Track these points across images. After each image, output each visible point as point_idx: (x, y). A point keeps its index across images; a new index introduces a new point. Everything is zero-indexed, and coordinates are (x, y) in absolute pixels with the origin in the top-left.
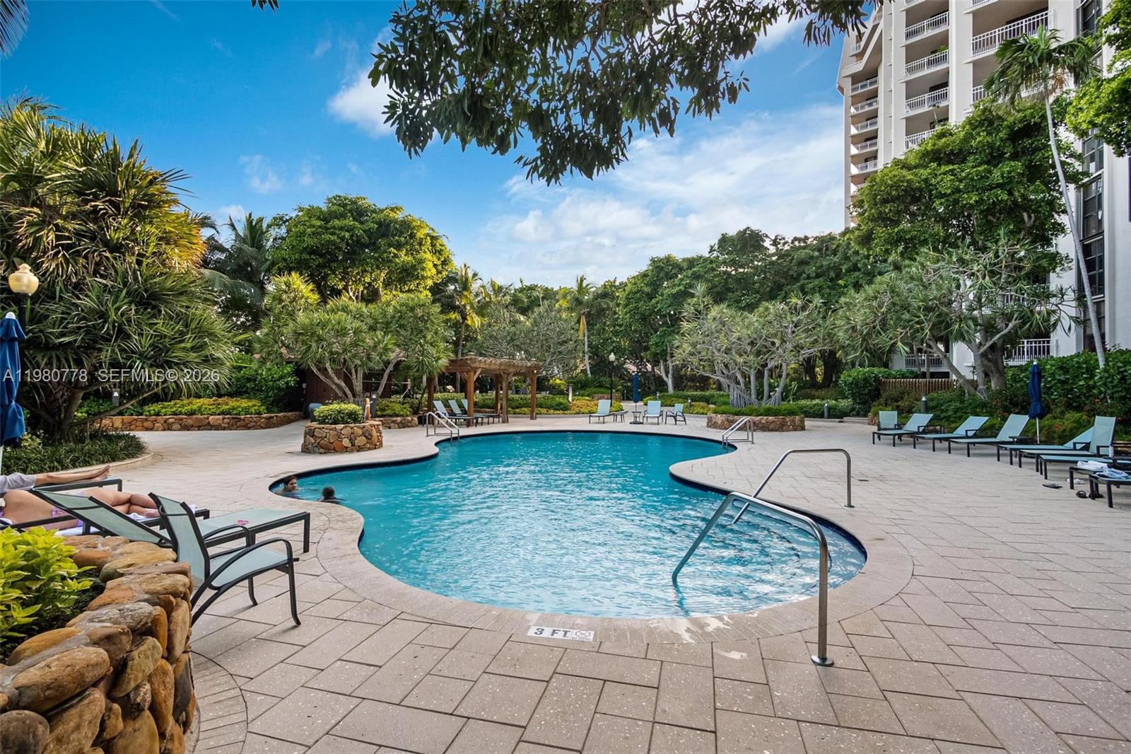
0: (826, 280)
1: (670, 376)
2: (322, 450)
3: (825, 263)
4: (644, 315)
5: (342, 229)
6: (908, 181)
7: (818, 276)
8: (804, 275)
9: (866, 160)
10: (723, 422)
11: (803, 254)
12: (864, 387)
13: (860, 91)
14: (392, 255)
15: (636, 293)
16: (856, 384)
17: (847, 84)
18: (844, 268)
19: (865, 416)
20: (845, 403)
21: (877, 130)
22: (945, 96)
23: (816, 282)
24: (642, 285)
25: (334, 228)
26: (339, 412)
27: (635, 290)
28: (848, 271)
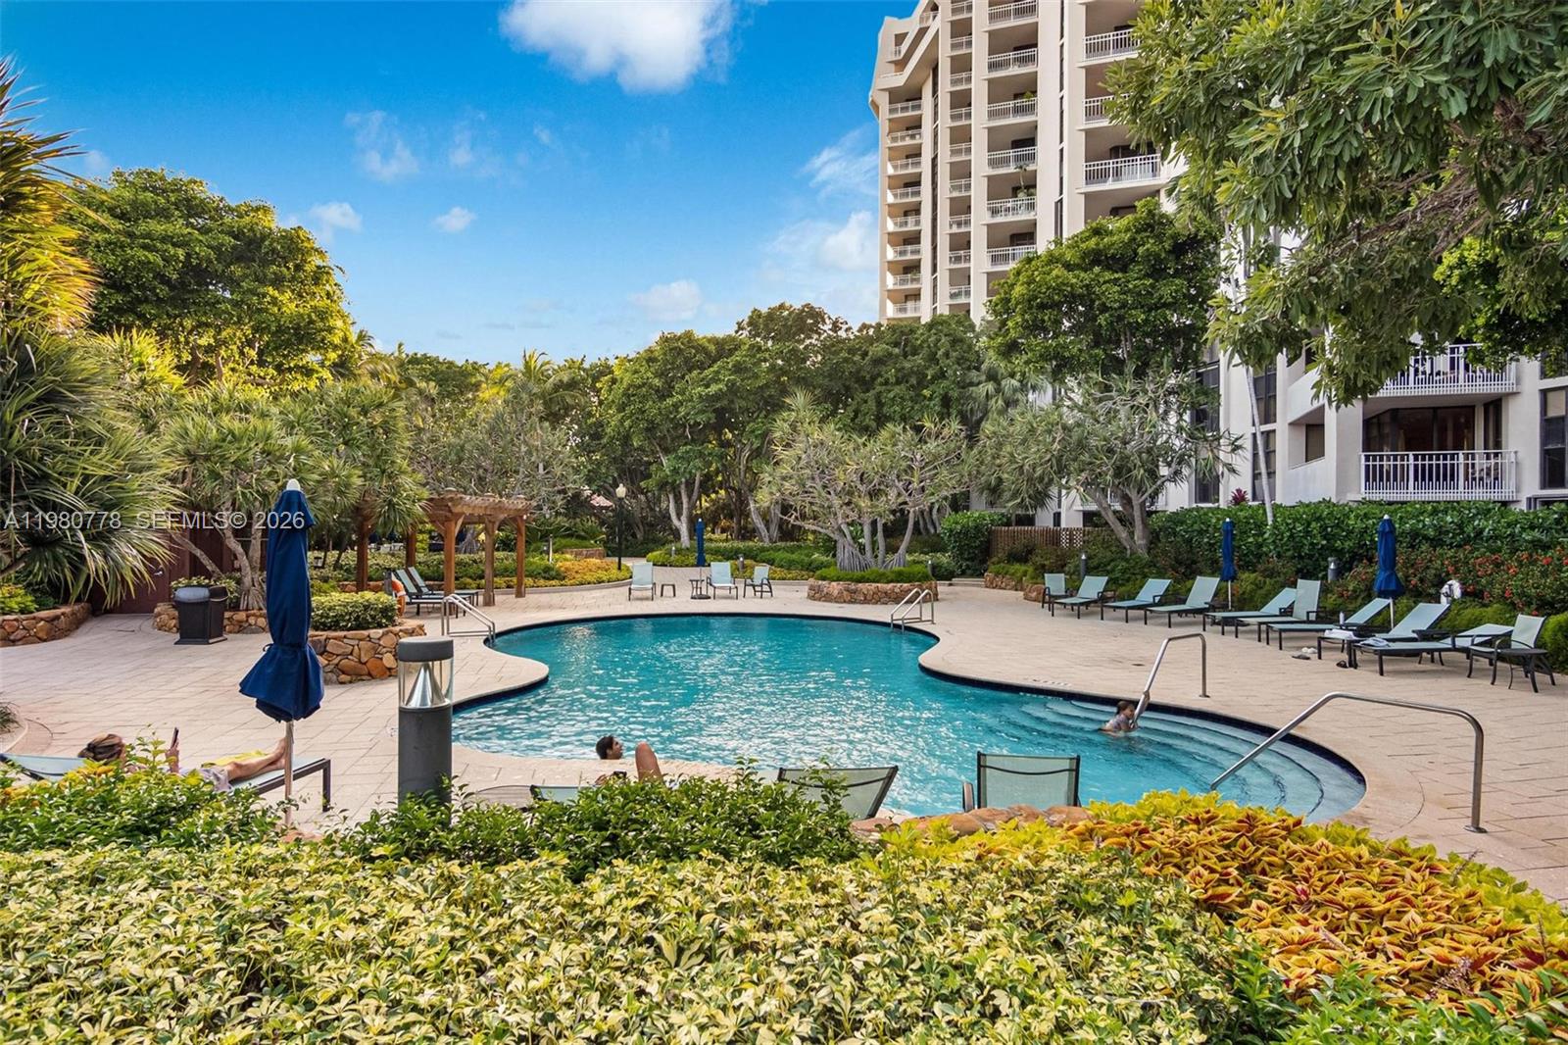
0: (908, 389)
1: (684, 518)
2: (343, 677)
3: (907, 365)
4: (652, 422)
5: (164, 239)
6: (1072, 286)
7: (898, 383)
8: (880, 380)
9: (906, 214)
10: (841, 592)
11: (878, 349)
12: (976, 537)
13: (900, 115)
14: (268, 299)
15: (640, 387)
16: (966, 534)
17: (883, 101)
18: (930, 373)
19: (981, 575)
20: (944, 559)
21: (920, 174)
22: (1032, 157)
23: (897, 390)
24: (649, 374)
25: (148, 235)
26: (366, 608)
27: (639, 382)
28: (935, 378)
